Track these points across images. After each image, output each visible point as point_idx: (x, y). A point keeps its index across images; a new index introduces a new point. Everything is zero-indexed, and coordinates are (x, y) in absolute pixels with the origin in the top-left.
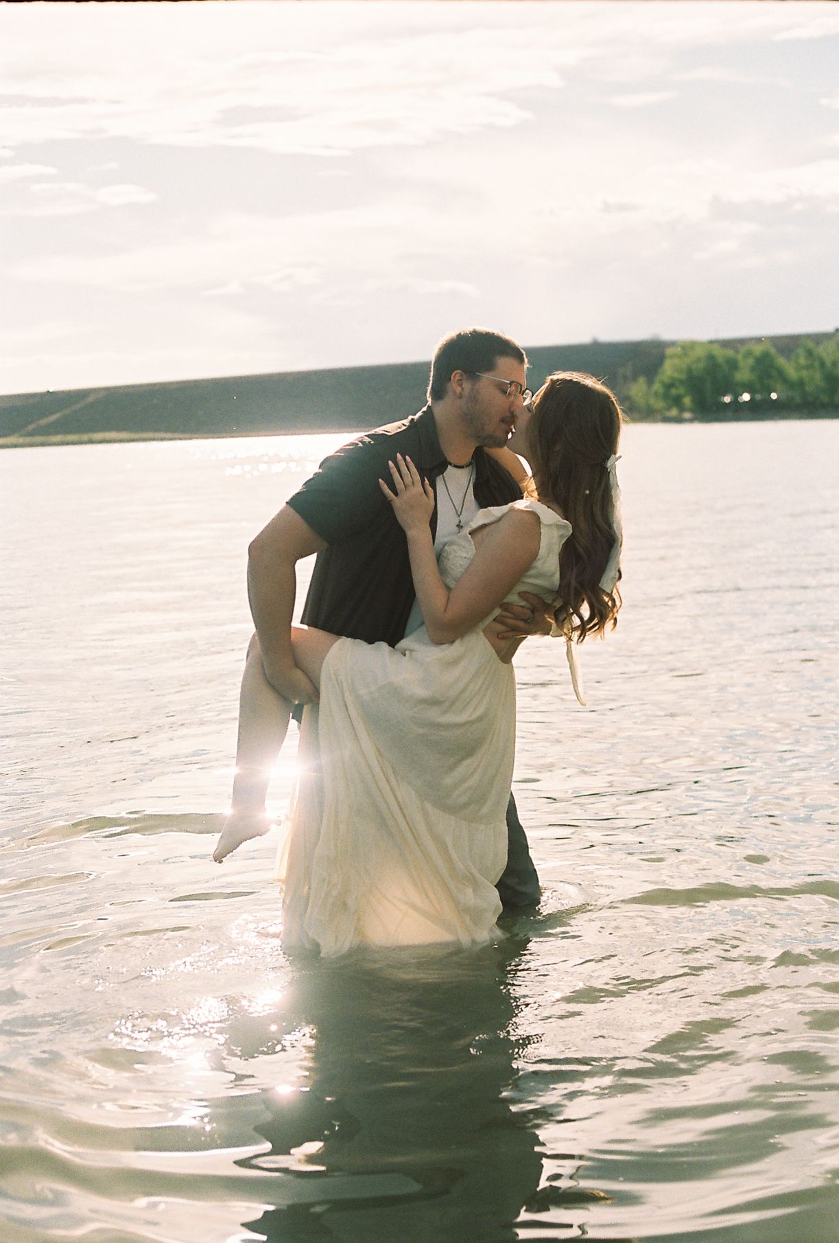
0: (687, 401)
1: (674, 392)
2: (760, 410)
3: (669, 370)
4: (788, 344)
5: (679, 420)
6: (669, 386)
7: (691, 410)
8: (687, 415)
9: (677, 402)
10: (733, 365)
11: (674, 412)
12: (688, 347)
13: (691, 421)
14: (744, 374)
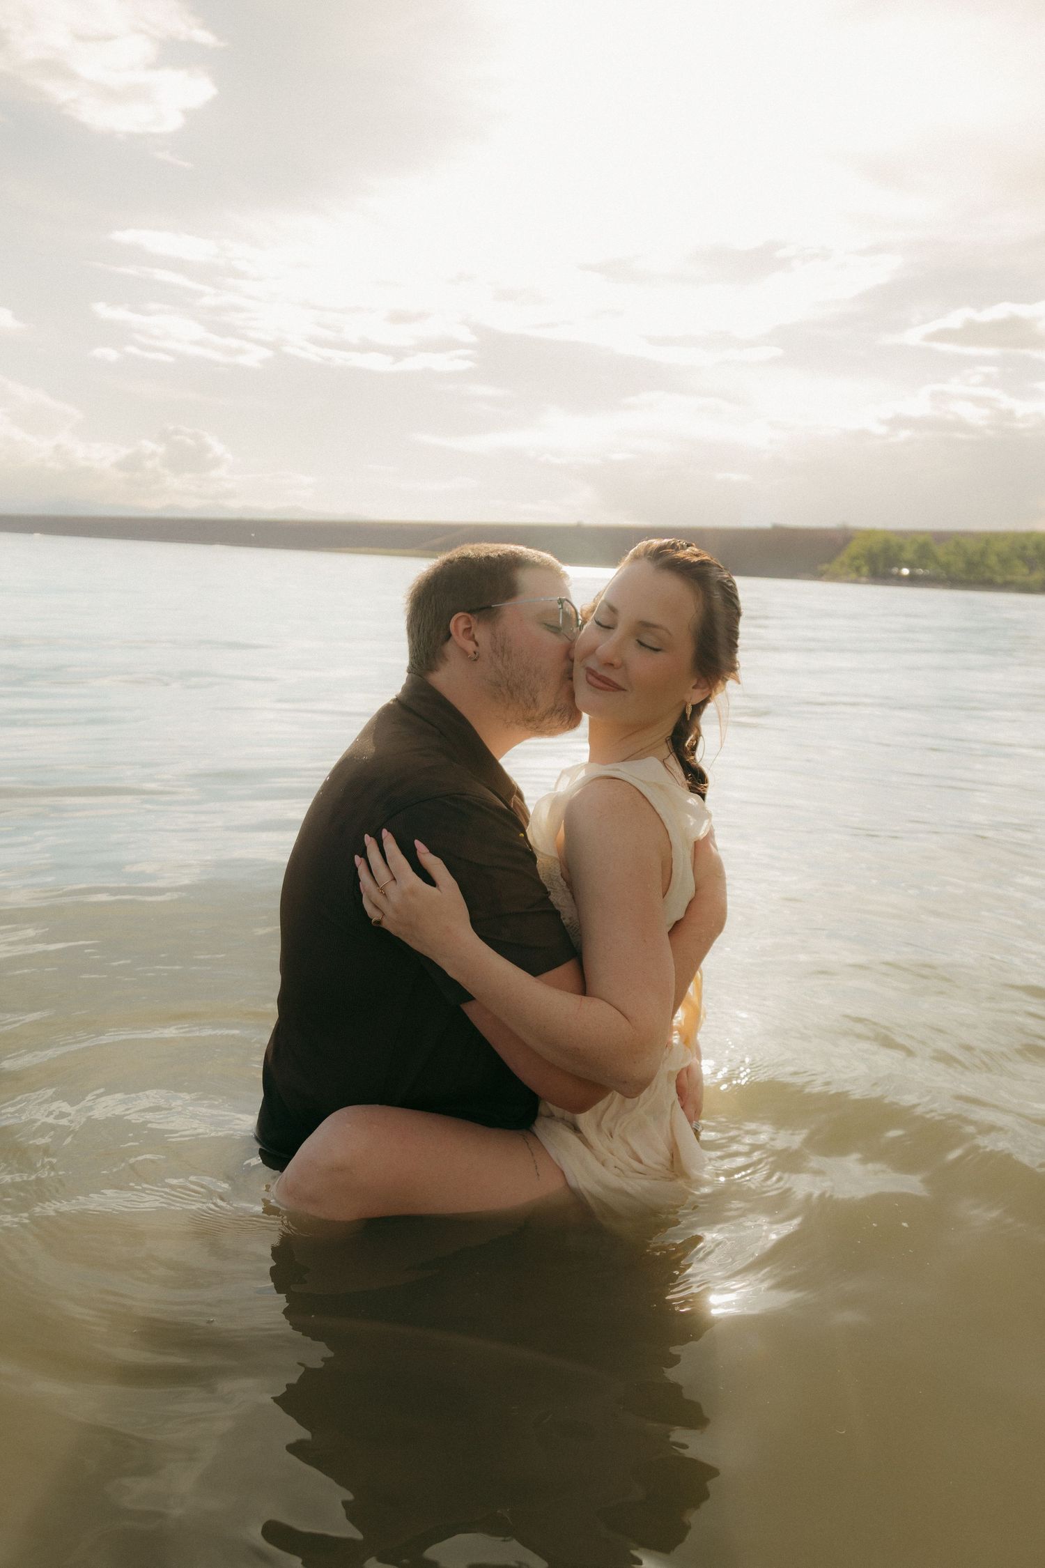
0: (865, 570)
1: (857, 563)
2: (913, 580)
3: (853, 548)
4: (940, 537)
5: (856, 582)
6: (854, 558)
7: (866, 576)
8: (864, 579)
9: (858, 569)
10: (901, 548)
11: (853, 576)
12: (870, 533)
13: (866, 583)
14: (908, 555)
